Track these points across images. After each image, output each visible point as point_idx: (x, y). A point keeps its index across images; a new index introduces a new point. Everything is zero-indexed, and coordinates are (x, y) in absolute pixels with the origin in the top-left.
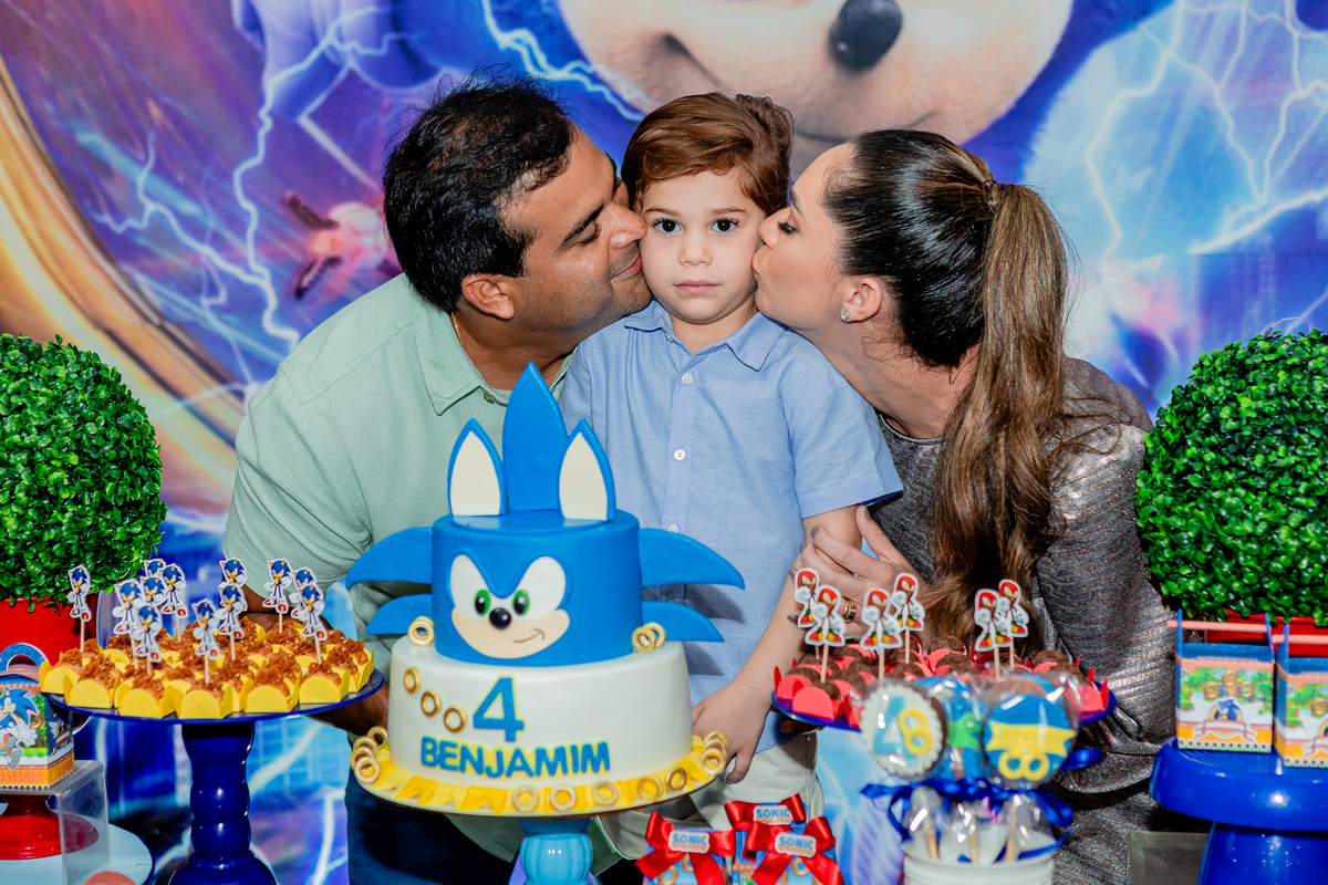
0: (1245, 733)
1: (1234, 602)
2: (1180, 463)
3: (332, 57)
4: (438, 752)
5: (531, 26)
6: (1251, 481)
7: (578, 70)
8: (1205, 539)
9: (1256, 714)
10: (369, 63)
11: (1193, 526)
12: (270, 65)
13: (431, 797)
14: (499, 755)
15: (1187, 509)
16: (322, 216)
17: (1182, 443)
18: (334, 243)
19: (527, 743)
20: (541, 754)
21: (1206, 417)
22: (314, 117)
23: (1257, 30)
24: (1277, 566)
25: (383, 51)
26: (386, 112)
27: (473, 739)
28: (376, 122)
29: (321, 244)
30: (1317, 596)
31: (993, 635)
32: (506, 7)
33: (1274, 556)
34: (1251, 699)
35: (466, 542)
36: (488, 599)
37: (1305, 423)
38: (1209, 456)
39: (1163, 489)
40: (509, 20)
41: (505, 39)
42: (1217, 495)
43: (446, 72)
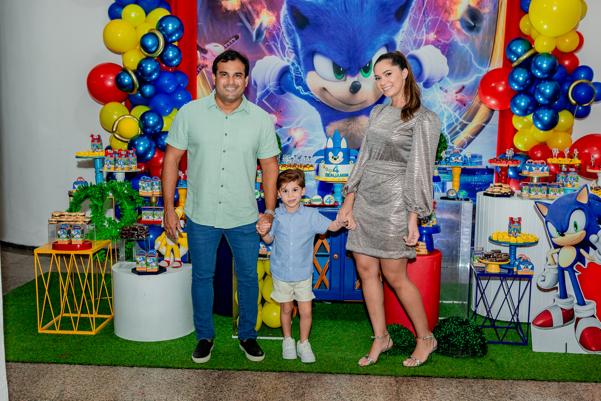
4: (328, 175)
10: (275, 91)
14: (336, 175)
19: (339, 173)
20: (341, 174)
22: (265, 100)
26: (277, 99)
27: (332, 173)
28: (275, 101)
35: (330, 150)
36: (334, 157)
40: (298, 85)
41: (297, 88)
43: (287, 93)
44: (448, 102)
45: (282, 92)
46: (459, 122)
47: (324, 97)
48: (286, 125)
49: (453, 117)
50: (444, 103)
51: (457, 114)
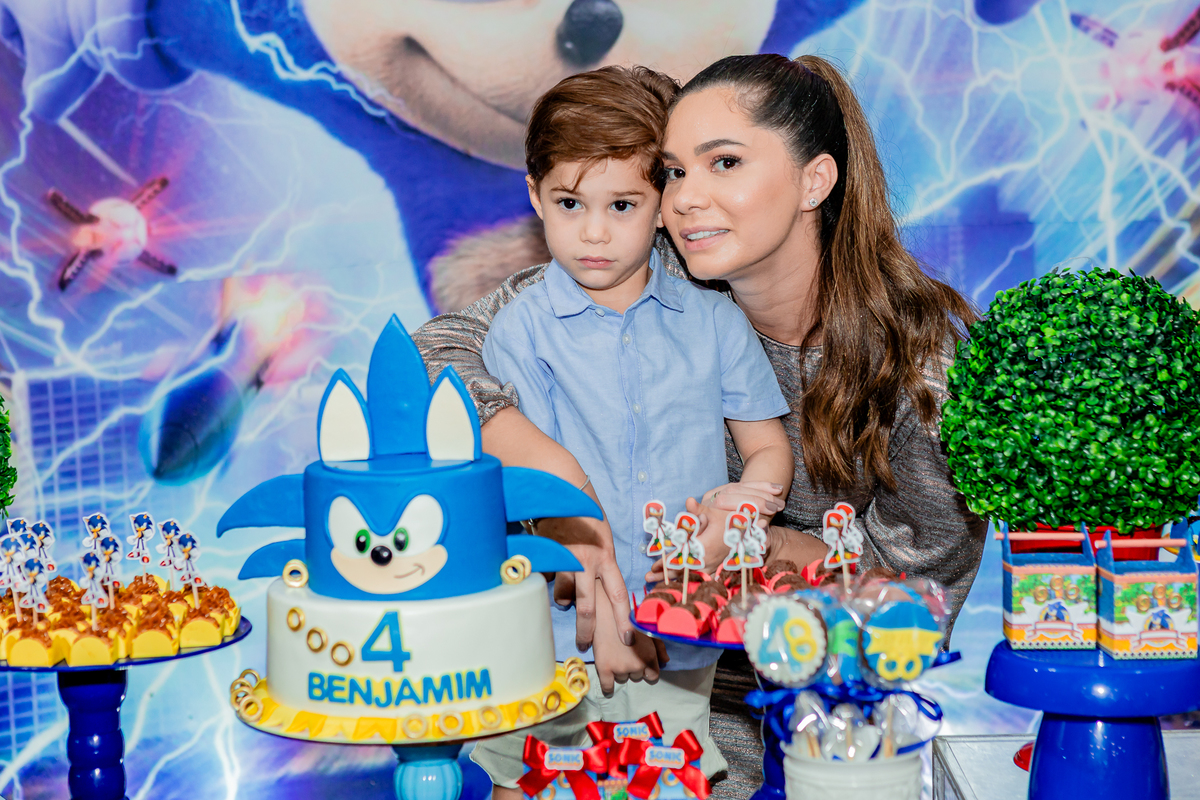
0: (1072, 631)
1: (1043, 516)
2: (990, 390)
3: (89, 62)
4: (326, 686)
5: (279, 30)
6: (1060, 403)
7: (324, 70)
8: (1019, 458)
9: (1081, 614)
10: (125, 67)
11: (1008, 446)
12: (29, 70)
13: (320, 730)
14: (388, 686)
15: (1001, 431)
16: (82, 211)
17: (991, 372)
18: (95, 237)
19: (414, 673)
21: (1012, 347)
22: (73, 118)
23: (941, 25)
24: (1086, 479)
25: (139, 55)
26: (143, 112)
27: (361, 672)
28: (133, 122)
29: (82, 238)
30: (1121, 505)
31: (841, 552)
32: (254, 13)
33: (1085, 469)
34: (1077, 601)
35: (342, 484)
36: (368, 537)
37: (1105, 349)
38: (1020, 382)
39: (976, 413)
40: (257, 25)
41: (254, 43)
42: (1029, 416)
43: (199, 74)
44: (1120, 100)
45: (166, 69)
46: (1186, 210)
47: (408, 94)
48: (201, 256)
49: (1152, 180)
50: (1102, 104)
51: (1173, 166)
